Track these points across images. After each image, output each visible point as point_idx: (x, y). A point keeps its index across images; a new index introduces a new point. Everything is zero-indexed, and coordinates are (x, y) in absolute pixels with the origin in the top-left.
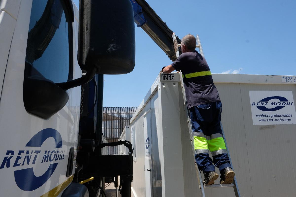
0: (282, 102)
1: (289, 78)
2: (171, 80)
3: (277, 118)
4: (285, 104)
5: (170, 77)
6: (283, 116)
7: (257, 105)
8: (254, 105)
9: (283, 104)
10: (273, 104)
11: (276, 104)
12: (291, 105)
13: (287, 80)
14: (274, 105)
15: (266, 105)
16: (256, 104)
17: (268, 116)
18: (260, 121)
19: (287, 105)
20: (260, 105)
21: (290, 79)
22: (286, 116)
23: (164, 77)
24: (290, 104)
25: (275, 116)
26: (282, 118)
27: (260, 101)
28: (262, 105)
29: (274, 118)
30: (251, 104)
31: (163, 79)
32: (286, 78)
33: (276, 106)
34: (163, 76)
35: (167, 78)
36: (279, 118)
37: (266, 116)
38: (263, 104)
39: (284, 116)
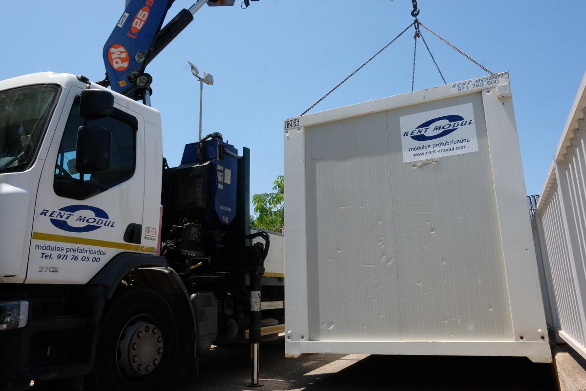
0: (452, 124)
1: (464, 84)
2: (295, 125)
3: (443, 147)
4: (458, 125)
5: (295, 122)
6: (453, 143)
7: (411, 134)
8: (407, 135)
9: (454, 125)
10: (436, 128)
11: (443, 128)
12: (470, 123)
13: (459, 89)
14: (439, 129)
15: (425, 132)
16: (409, 134)
17: (429, 147)
18: (415, 155)
19: (462, 125)
20: (415, 134)
21: (465, 86)
22: (459, 142)
23: (288, 124)
24: (468, 123)
25: (439, 145)
26: (451, 146)
27: (417, 128)
28: (419, 134)
29: (437, 148)
30: (403, 134)
31: (286, 126)
32: (458, 86)
33: (442, 130)
34: (286, 124)
35: (291, 125)
36: (447, 147)
37: (424, 147)
38: (420, 132)
39: (455, 142)
